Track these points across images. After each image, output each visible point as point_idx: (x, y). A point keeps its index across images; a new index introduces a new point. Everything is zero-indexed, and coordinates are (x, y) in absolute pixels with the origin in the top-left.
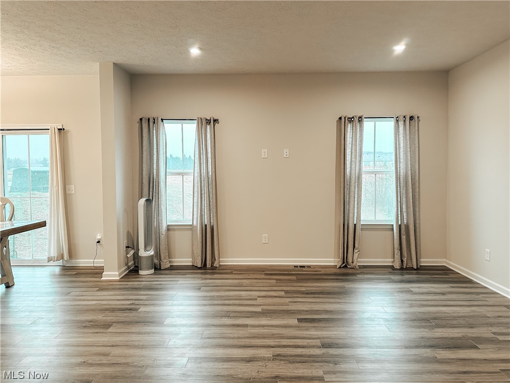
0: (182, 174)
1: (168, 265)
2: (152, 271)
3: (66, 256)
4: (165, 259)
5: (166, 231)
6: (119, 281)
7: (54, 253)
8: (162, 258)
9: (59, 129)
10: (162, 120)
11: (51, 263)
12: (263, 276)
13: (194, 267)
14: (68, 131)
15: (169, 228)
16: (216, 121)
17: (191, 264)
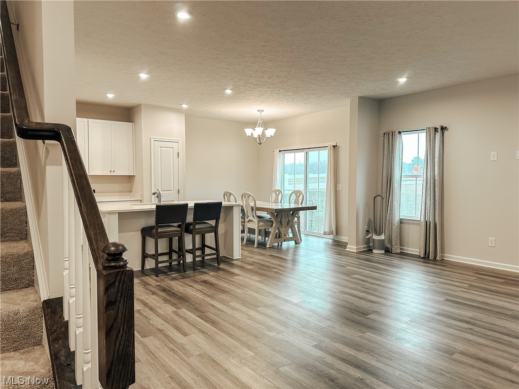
0: (416, 177)
1: (399, 251)
2: (383, 252)
3: (334, 233)
4: (396, 245)
5: (398, 223)
6: (357, 253)
7: (327, 230)
8: (393, 244)
9: (334, 146)
10: (400, 133)
11: (325, 236)
12: (471, 274)
13: (419, 257)
14: (339, 147)
15: (401, 222)
16: (443, 129)
17: (418, 254)
